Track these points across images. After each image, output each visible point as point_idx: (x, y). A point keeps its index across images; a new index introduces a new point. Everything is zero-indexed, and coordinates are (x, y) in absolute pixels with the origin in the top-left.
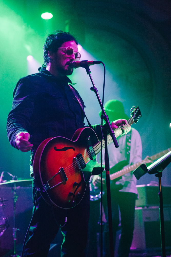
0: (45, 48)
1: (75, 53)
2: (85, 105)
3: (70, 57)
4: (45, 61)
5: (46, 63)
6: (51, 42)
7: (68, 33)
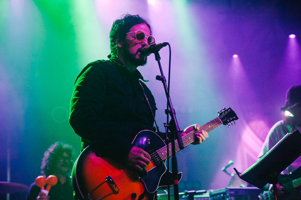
0: (111, 36)
1: (147, 37)
2: (156, 107)
3: (142, 42)
4: (112, 51)
5: (113, 53)
6: (117, 27)
7: (137, 16)
